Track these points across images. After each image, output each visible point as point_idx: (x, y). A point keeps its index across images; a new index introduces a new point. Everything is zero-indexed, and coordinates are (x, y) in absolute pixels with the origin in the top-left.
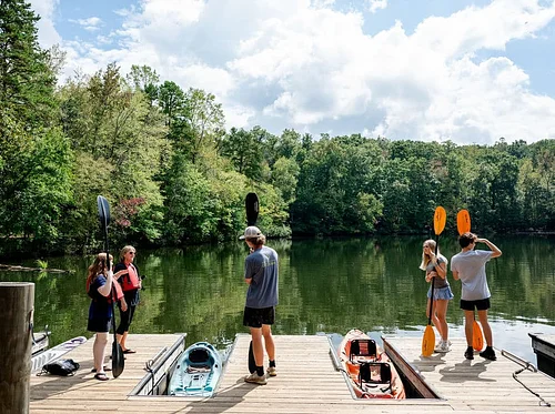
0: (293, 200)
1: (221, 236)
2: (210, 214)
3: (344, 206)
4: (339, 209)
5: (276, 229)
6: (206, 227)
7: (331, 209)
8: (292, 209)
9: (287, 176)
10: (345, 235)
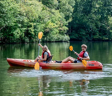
0: (70, 20)
1: (27, 40)
2: (20, 25)
3: (99, 24)
4: (97, 26)
5: (61, 37)
6: (18, 33)
7: (92, 26)
8: (70, 25)
9: (67, 6)
10: (99, 40)
